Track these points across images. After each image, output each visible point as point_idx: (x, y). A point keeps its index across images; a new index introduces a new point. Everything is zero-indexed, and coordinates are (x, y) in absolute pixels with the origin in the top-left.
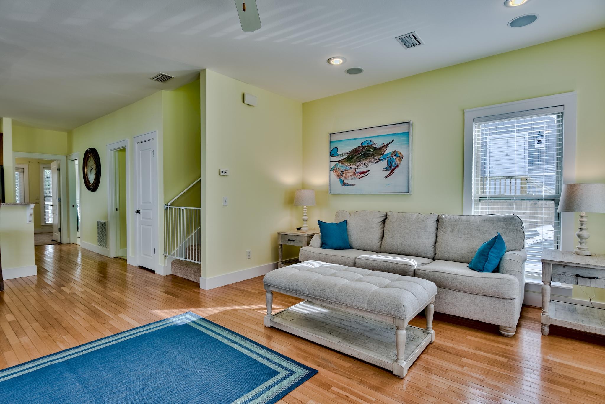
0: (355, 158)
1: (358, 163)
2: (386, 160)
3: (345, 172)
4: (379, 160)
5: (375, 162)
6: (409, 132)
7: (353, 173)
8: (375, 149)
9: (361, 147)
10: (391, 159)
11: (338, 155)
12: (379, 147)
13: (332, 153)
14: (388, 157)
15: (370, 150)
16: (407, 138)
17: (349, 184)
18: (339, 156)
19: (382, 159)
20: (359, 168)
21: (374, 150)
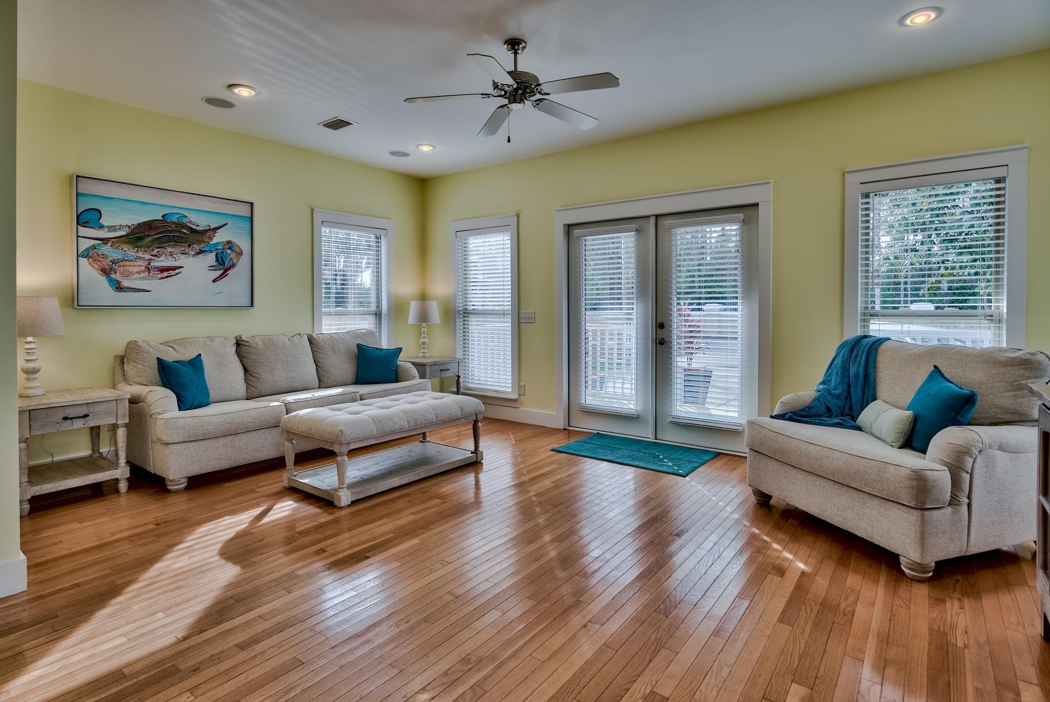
0: (148, 240)
1: (157, 250)
2: (214, 254)
3: (121, 263)
4: (201, 252)
5: (193, 254)
6: (252, 218)
7: (143, 268)
8: (193, 231)
9: (163, 222)
10: (222, 252)
11: (102, 227)
12: (201, 229)
13: (83, 218)
14: (217, 249)
15: (182, 230)
16: (248, 226)
17: (134, 289)
18: (106, 229)
19: (206, 251)
20: (159, 259)
21: (191, 233)
